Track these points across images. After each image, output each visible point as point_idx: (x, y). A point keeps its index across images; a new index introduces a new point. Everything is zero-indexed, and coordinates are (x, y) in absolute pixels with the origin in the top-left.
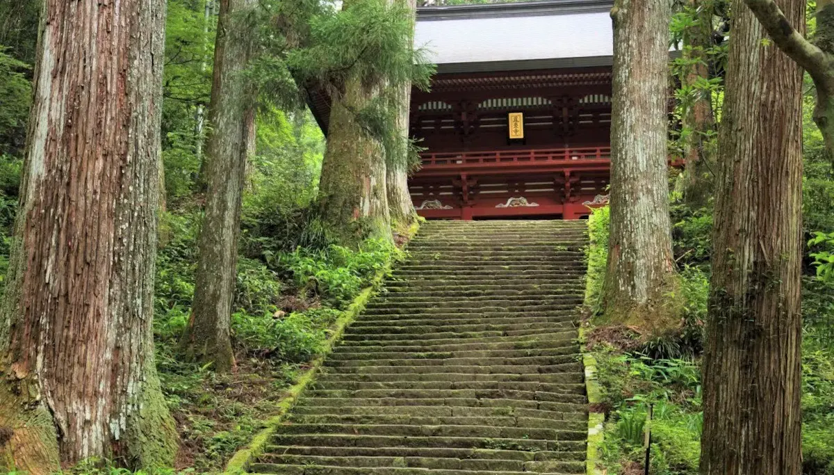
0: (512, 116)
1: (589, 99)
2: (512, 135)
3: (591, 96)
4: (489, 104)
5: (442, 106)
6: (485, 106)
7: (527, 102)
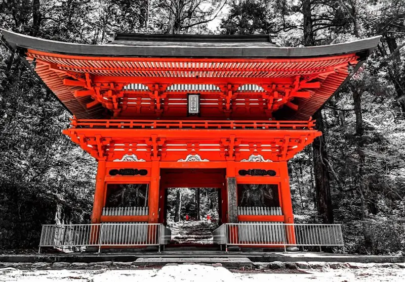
0: (191, 97)
1: (245, 87)
2: (191, 111)
3: (247, 85)
4: (175, 88)
5: (142, 87)
6: (172, 89)
7: (202, 87)
